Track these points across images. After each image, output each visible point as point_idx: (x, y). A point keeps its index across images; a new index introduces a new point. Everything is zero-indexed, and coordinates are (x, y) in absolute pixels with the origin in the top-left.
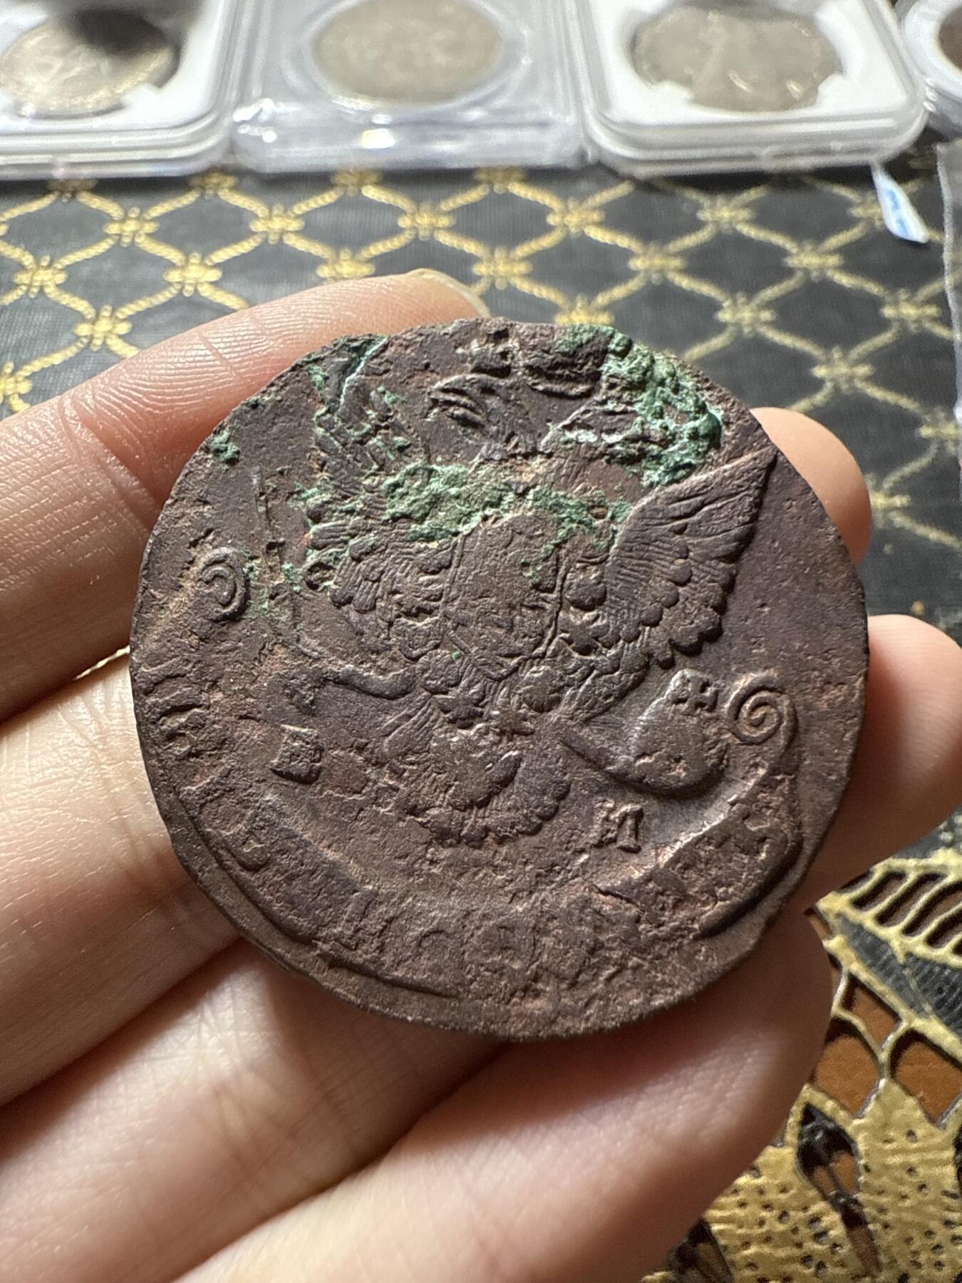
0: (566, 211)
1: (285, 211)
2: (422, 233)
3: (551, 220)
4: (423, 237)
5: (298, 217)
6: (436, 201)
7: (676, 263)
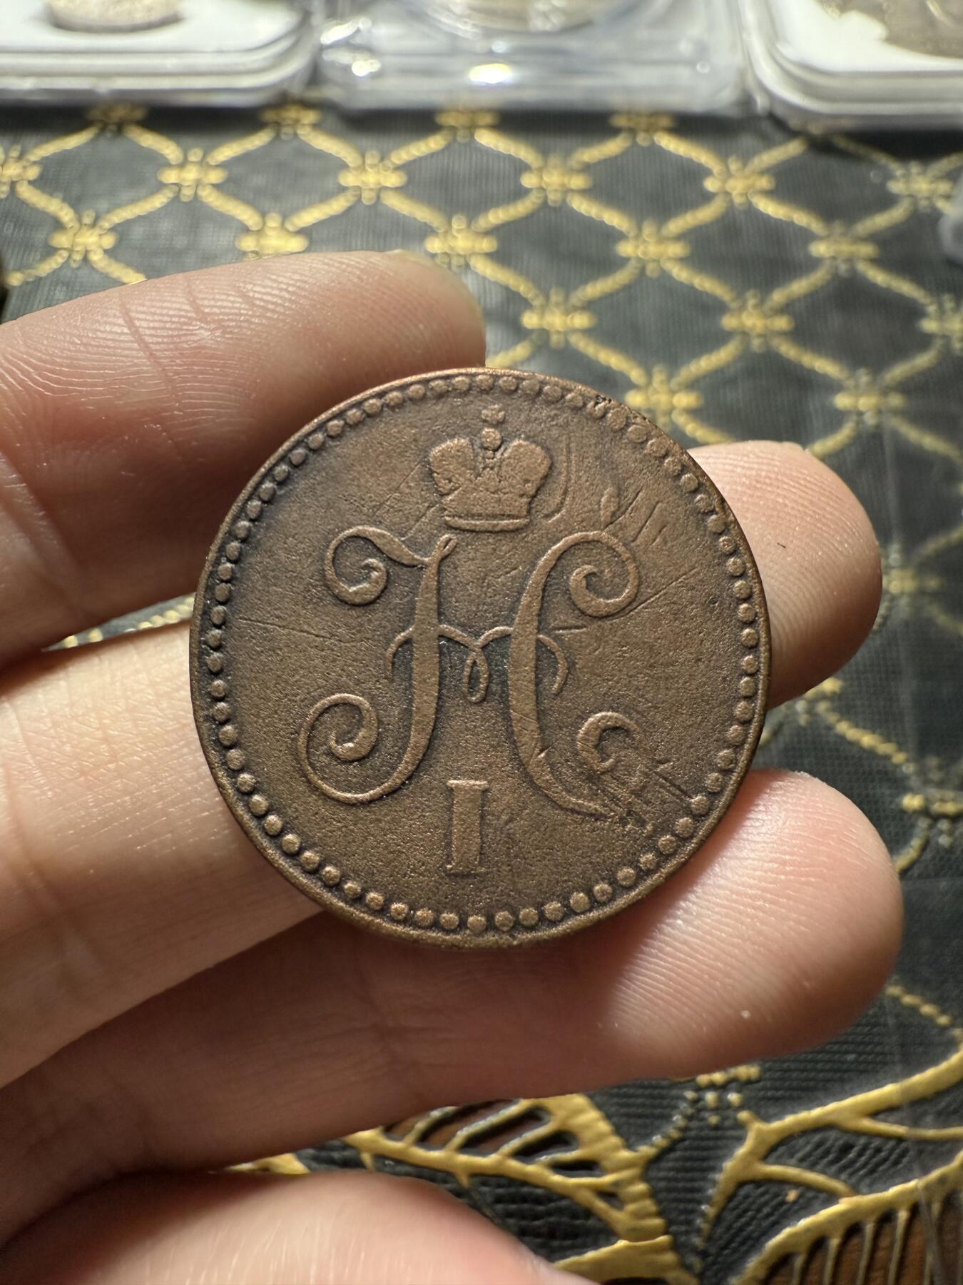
0: (728, 175)
1: (382, 159)
2: (553, 197)
3: (710, 185)
4: (555, 202)
5: (398, 168)
6: (567, 154)
7: (867, 250)
